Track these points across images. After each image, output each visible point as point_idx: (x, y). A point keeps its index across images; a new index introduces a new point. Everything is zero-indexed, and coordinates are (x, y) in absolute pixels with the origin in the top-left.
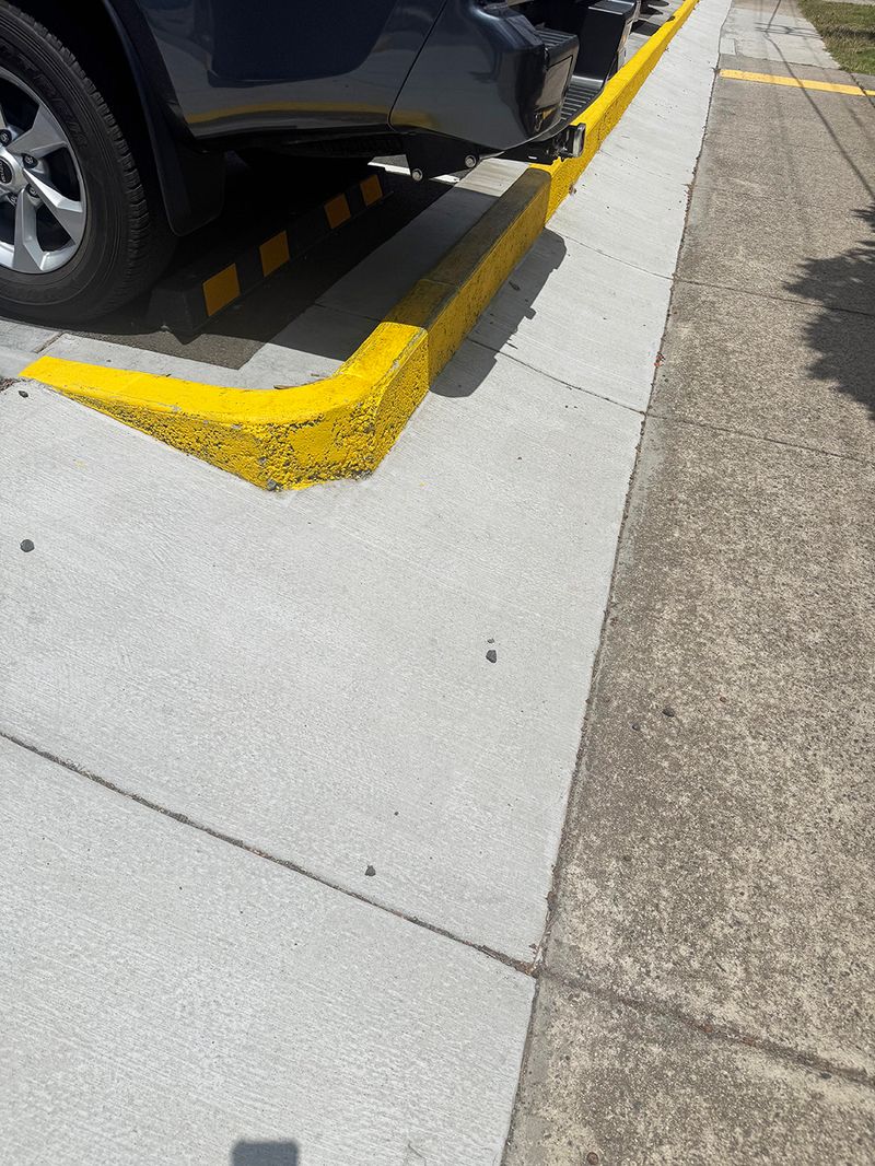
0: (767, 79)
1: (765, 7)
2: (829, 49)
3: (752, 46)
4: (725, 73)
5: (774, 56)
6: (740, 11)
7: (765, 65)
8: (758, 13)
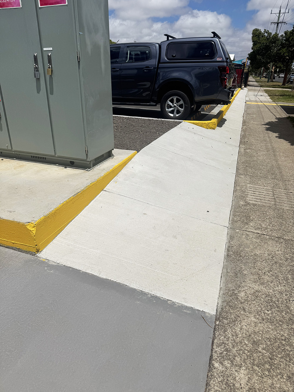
0: (257, 103)
1: (256, 92)
2: (271, 98)
3: (253, 98)
4: (247, 103)
5: (258, 100)
6: (249, 92)
7: (256, 101)
8: (254, 93)
